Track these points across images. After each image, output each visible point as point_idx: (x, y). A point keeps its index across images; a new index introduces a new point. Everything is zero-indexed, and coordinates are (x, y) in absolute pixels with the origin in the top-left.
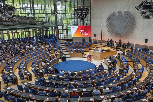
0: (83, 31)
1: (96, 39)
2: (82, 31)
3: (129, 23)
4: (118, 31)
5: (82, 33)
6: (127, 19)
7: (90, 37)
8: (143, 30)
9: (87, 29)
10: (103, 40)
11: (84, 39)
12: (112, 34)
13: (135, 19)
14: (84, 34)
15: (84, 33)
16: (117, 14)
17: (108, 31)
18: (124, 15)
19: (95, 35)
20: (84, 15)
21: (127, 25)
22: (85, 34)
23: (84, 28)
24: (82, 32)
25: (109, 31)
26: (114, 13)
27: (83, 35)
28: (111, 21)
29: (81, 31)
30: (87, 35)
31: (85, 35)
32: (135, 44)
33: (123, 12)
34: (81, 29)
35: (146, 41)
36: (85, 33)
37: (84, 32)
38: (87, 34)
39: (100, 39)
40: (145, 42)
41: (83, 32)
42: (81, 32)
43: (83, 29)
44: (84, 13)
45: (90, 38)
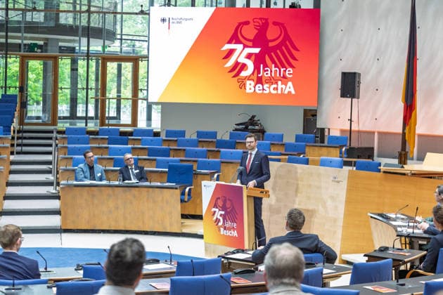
0: (249, 56)
2: (242, 53)
5: (244, 66)
7: (311, 105)
14: (259, 81)
15: (257, 68)
22: (272, 81)
23: (262, 29)
24: (242, 60)
27: (250, 85)
29: (231, 52)
30: (290, 88)
31: (268, 89)
34: (235, 39)
36: (272, 71)
37: (259, 61)
38: (284, 80)
41: (250, 65)
42: (231, 62)
43: (249, 32)
45: (310, 117)
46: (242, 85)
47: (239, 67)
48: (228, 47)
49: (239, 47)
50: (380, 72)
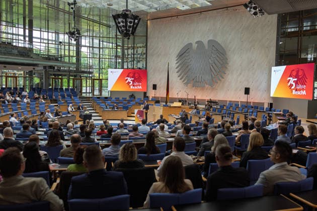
0: (131, 80)
1: (157, 95)
2: (129, 80)
3: (216, 61)
4: (198, 77)
5: (130, 83)
6: (212, 55)
7: (145, 91)
8: (241, 74)
9: (140, 75)
10: (170, 96)
11: (133, 95)
12: (186, 84)
13: (226, 54)
14: (134, 86)
15: (133, 83)
16: (195, 46)
17: (180, 77)
18: (207, 47)
19: (155, 87)
20: (130, 27)
21: (214, 65)
23: (134, 74)
25: (181, 79)
26: (191, 44)
27: (132, 87)
28: (184, 59)
29: (127, 79)
30: (141, 87)
31: (136, 88)
32: (228, 100)
33: (205, 42)
34: (128, 76)
35: (247, 91)
36: (136, 84)
37: (133, 81)
38: (139, 86)
39: (165, 96)
40: (245, 94)
42: (127, 82)
43: (131, 75)
44: (130, 22)
46: (130, 87)
47: (129, 83)
48: (126, 78)
49: (129, 78)
50: (161, 84)
